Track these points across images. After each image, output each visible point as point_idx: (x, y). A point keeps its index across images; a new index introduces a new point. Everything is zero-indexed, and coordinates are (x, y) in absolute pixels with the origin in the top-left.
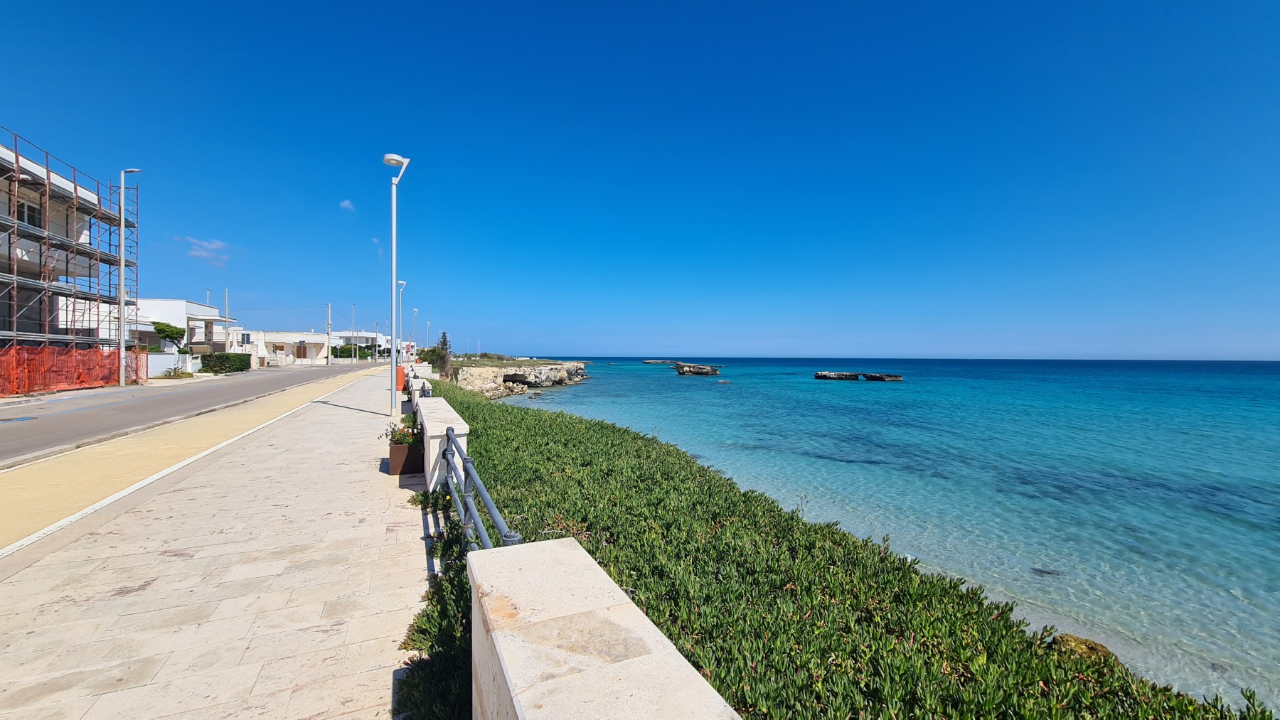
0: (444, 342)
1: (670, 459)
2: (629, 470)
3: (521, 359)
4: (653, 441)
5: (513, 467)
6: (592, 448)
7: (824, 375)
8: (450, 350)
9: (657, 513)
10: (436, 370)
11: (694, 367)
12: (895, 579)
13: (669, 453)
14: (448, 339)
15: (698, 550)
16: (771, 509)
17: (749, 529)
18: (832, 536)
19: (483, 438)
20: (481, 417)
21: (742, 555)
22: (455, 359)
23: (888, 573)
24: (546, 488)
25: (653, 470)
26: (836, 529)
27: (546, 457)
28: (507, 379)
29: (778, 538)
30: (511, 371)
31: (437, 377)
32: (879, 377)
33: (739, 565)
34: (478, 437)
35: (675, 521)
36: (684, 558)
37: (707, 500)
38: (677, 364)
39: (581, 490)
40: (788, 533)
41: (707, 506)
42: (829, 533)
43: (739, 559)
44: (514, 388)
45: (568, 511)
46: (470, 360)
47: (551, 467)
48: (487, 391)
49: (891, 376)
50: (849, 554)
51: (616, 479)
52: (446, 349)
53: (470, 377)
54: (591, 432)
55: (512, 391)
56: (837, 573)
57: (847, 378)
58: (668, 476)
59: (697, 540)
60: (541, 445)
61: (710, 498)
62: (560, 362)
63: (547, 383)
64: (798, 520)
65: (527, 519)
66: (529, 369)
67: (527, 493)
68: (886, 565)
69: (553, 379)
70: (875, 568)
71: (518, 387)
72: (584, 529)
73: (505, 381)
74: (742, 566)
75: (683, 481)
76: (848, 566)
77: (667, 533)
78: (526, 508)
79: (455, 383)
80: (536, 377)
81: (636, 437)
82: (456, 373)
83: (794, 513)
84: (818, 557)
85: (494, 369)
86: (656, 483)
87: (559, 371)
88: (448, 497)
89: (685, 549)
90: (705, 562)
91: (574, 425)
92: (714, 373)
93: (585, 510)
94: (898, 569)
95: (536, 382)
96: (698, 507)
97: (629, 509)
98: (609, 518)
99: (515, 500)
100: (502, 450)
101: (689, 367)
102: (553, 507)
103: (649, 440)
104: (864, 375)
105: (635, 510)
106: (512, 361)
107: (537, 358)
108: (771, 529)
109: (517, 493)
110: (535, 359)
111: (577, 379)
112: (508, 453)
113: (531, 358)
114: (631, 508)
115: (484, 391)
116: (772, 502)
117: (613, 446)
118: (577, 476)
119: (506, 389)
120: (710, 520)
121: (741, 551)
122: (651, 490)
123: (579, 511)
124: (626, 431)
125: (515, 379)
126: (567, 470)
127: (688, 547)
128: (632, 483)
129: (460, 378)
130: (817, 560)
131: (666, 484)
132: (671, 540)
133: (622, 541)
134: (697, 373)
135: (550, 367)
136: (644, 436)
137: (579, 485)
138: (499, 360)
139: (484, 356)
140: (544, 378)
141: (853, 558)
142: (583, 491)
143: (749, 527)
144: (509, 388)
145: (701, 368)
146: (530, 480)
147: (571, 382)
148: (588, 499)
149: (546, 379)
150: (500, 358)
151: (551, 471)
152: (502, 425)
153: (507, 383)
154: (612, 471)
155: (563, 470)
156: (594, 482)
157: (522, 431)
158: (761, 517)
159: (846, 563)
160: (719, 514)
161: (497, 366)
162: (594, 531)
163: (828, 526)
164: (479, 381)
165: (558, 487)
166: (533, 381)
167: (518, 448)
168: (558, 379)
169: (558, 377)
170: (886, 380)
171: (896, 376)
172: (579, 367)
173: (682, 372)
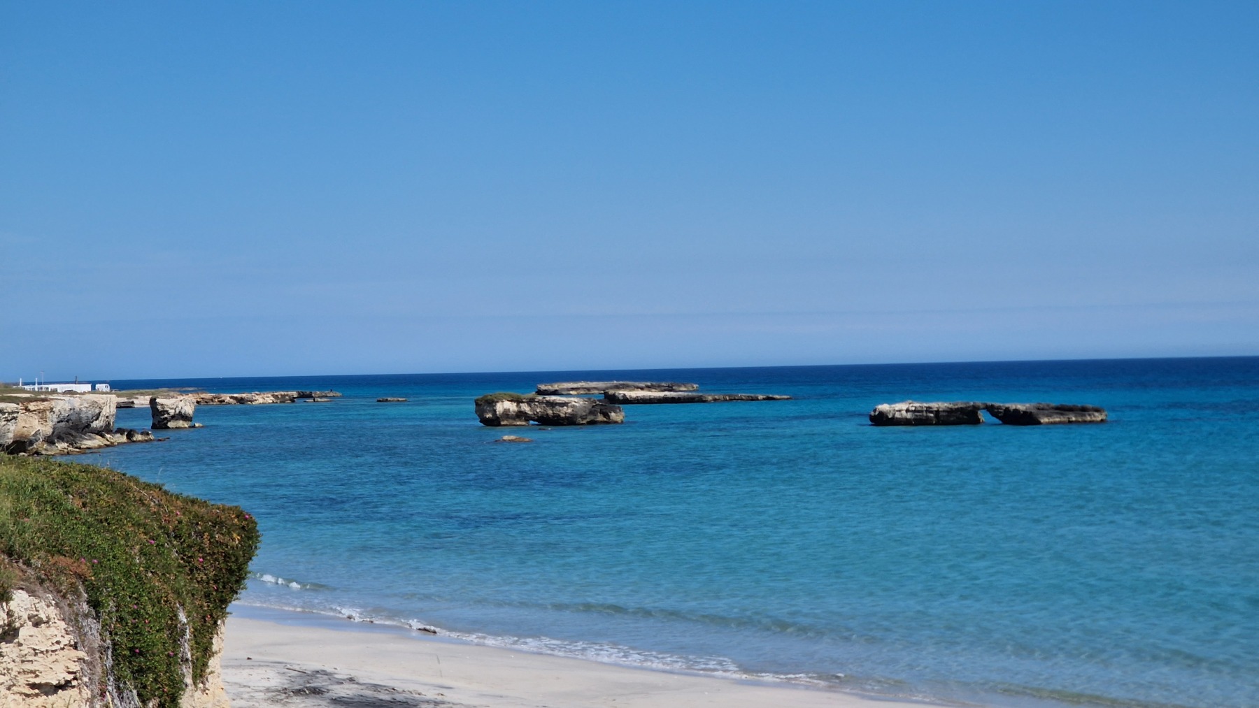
11: (530, 402)
32: (1025, 414)
49: (1064, 410)
101: (516, 401)
104: (992, 410)
134: (539, 421)
168: (10, 441)
169: (11, 435)
170: (1044, 420)
171: (1084, 410)
172: (172, 412)
173: (489, 415)
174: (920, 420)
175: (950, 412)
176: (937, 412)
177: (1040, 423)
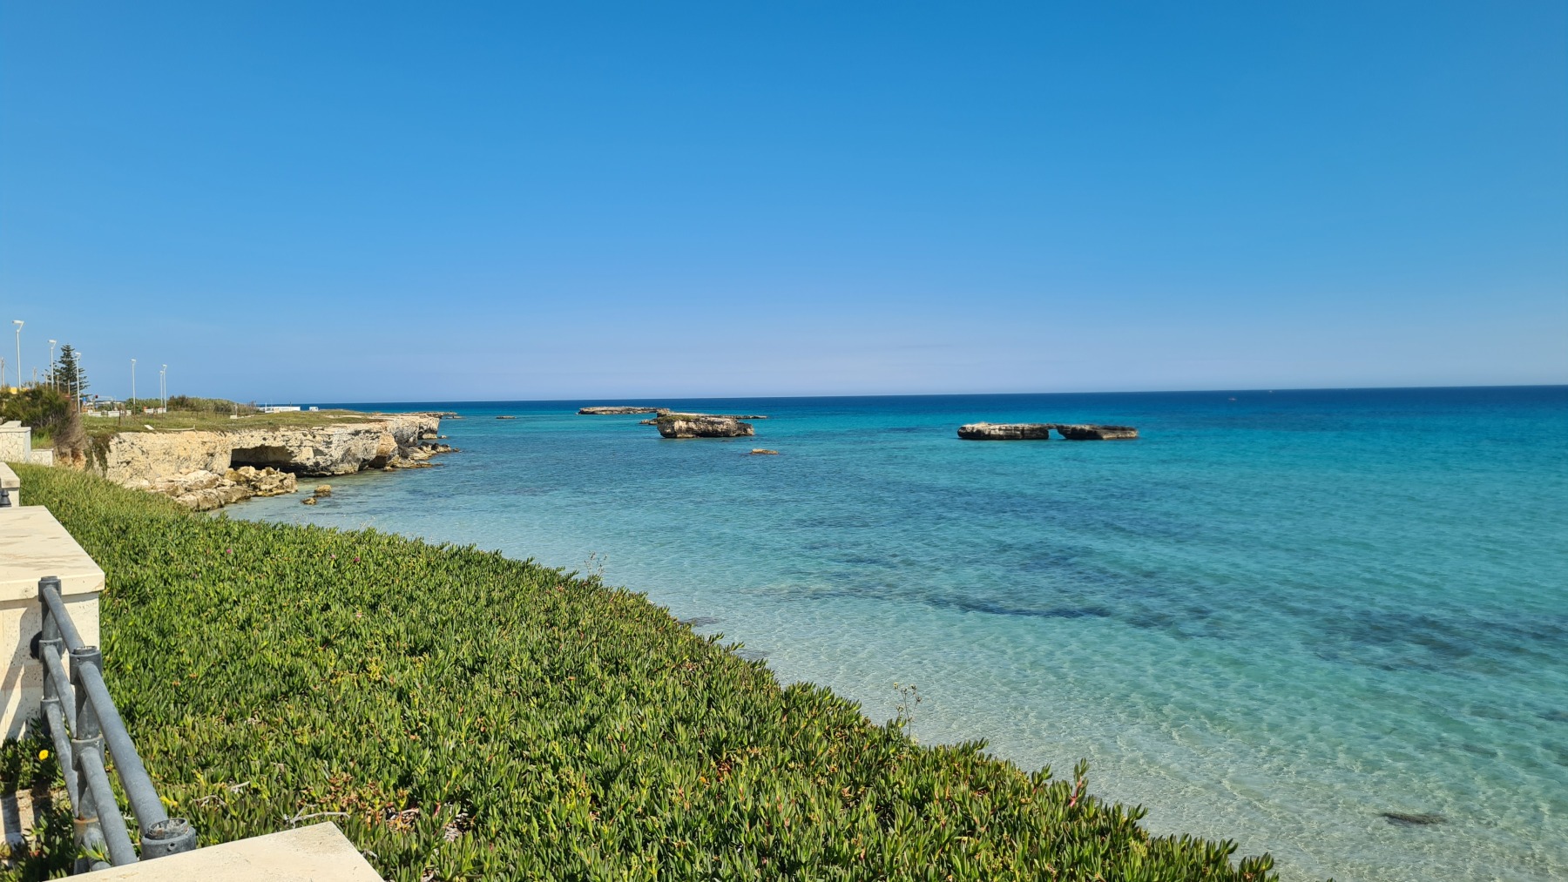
0: (68, 372)
1: (625, 627)
2: (526, 656)
3: (277, 410)
4: (590, 586)
5: (230, 669)
6: (438, 611)
7: (979, 432)
8: (84, 392)
9: (583, 748)
10: (43, 441)
11: (696, 421)
12: (1095, 852)
13: (623, 613)
14: (78, 365)
15: (672, 828)
16: (845, 723)
17: (792, 770)
18: (972, 773)
19: (157, 603)
20: (155, 552)
21: (770, 830)
22: (98, 414)
23: (1082, 840)
24: (314, 713)
25: (582, 652)
26: (981, 757)
27: (319, 638)
28: (241, 458)
29: (856, 785)
30: (252, 439)
31: (46, 457)
32: (1089, 432)
33: (763, 852)
34: (143, 601)
35: (622, 765)
36: (640, 848)
37: (702, 712)
38: (659, 415)
39: (403, 712)
40: (877, 772)
41: (703, 726)
42: (965, 765)
43: (764, 839)
44: (261, 480)
45: (364, 764)
46: (139, 414)
47: (330, 659)
48: (188, 490)
49: (1113, 429)
50: (1003, 808)
51: (491, 679)
52: (73, 388)
53: (142, 458)
54: (441, 574)
55: (255, 488)
56: (976, 851)
57: (1025, 436)
58: (617, 663)
59: (671, 804)
60: (309, 612)
61: (709, 707)
62: (378, 416)
63: (346, 467)
64: (902, 743)
65: (256, 791)
66: (299, 435)
67: (262, 729)
68: (1080, 824)
69: (360, 456)
70: (1057, 834)
71: (270, 479)
72: (403, 803)
73: (235, 465)
74: (770, 855)
75: (651, 674)
76: (1002, 833)
77: (606, 794)
78: (256, 765)
79: (100, 473)
80: (317, 452)
81: (551, 579)
82: (100, 448)
83: (892, 726)
84: (937, 820)
85: (206, 436)
86: (586, 682)
87: (375, 435)
88: (44, 754)
89: (643, 827)
90: (687, 855)
91: (399, 559)
92: (742, 433)
93: (409, 757)
94: (1102, 832)
95: (317, 464)
96: (680, 728)
97: (518, 747)
98: (466, 770)
99: (227, 747)
100: (205, 627)
101: (687, 420)
102: (329, 758)
103: (581, 585)
104: (1061, 430)
105: (531, 747)
106: (255, 415)
107: (320, 406)
108: (841, 766)
109: (237, 733)
110: (314, 409)
111: (420, 455)
112: (221, 635)
113: (305, 407)
114: (522, 744)
115: (180, 491)
116: (848, 708)
117: (490, 602)
118: (396, 679)
119: (239, 483)
120: (706, 757)
121: (769, 821)
122: (573, 699)
123: (394, 761)
124: (525, 567)
125: (262, 458)
126: (372, 667)
127: (650, 821)
128: (530, 686)
129: (112, 459)
130: (936, 825)
131: (611, 683)
132: (612, 811)
133: (494, 824)
134: (704, 434)
135: (352, 427)
136: (569, 577)
137: (399, 699)
138: (219, 413)
139: (178, 403)
140: (337, 453)
141: (1011, 816)
142: (408, 713)
143: (792, 765)
144: (248, 481)
145: (712, 423)
146: (274, 697)
147: (408, 463)
148: (419, 730)
149: (344, 455)
150: (224, 409)
151: (330, 670)
152: (210, 569)
153: (243, 470)
154: (484, 661)
155: (363, 666)
156: (438, 691)
157: (264, 581)
158: (820, 741)
159: (996, 829)
160: (726, 741)
161: (212, 429)
162: (428, 805)
163: (966, 751)
164: (167, 465)
165: (346, 709)
166: (309, 463)
167: (248, 621)
168: (374, 457)
169: (375, 451)
170: (1105, 437)
171: (1123, 429)
172: (425, 428)
173: (669, 431)
174: (1010, 437)
175: (1032, 430)
176: (1023, 431)
177: (1101, 439)
